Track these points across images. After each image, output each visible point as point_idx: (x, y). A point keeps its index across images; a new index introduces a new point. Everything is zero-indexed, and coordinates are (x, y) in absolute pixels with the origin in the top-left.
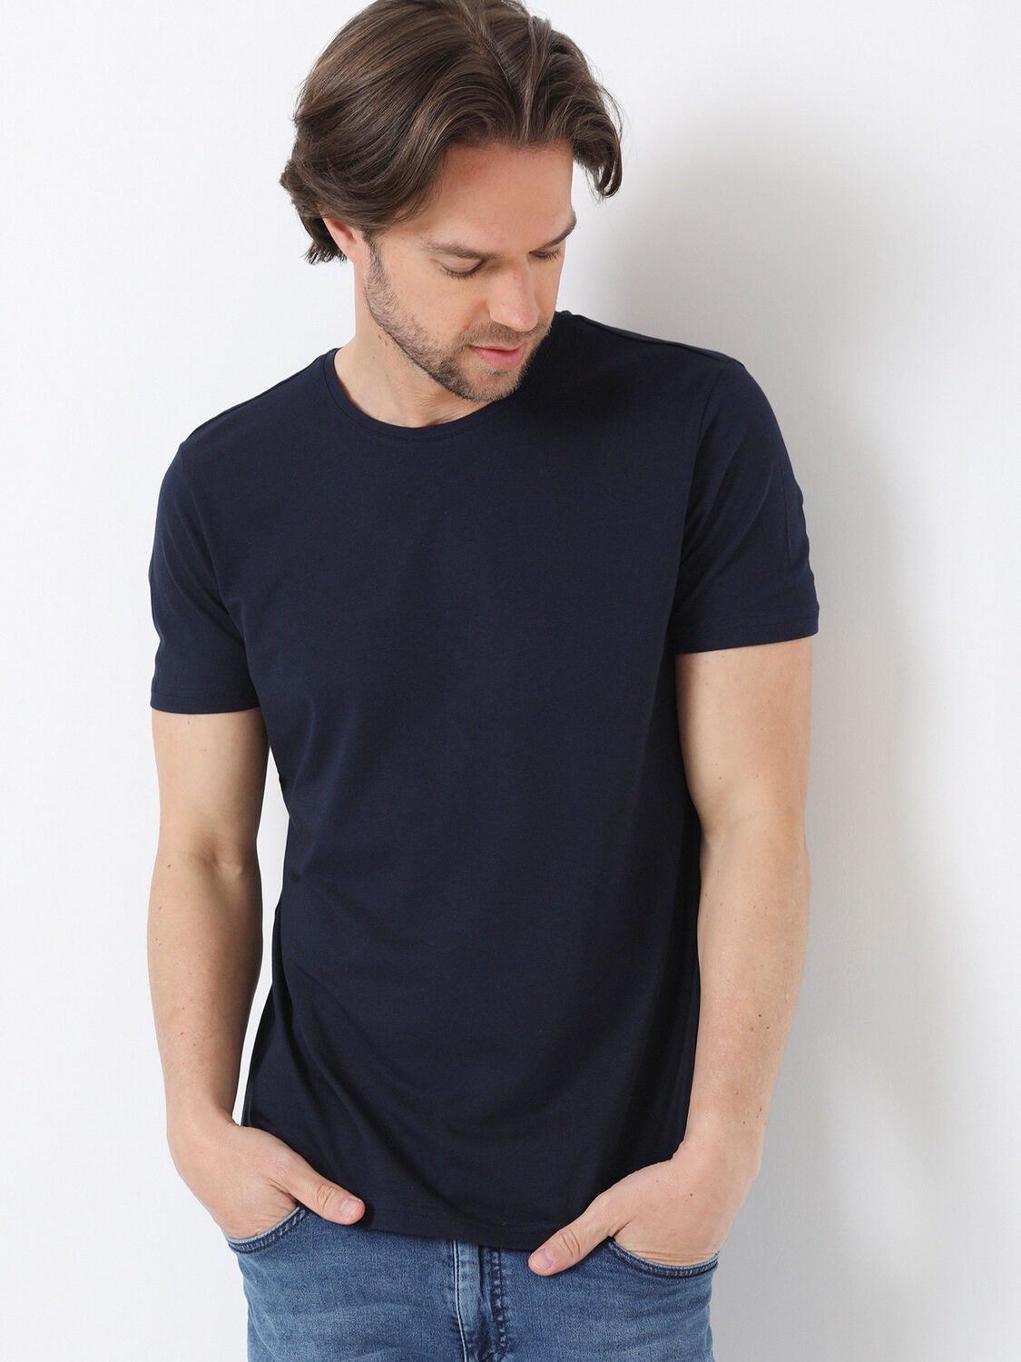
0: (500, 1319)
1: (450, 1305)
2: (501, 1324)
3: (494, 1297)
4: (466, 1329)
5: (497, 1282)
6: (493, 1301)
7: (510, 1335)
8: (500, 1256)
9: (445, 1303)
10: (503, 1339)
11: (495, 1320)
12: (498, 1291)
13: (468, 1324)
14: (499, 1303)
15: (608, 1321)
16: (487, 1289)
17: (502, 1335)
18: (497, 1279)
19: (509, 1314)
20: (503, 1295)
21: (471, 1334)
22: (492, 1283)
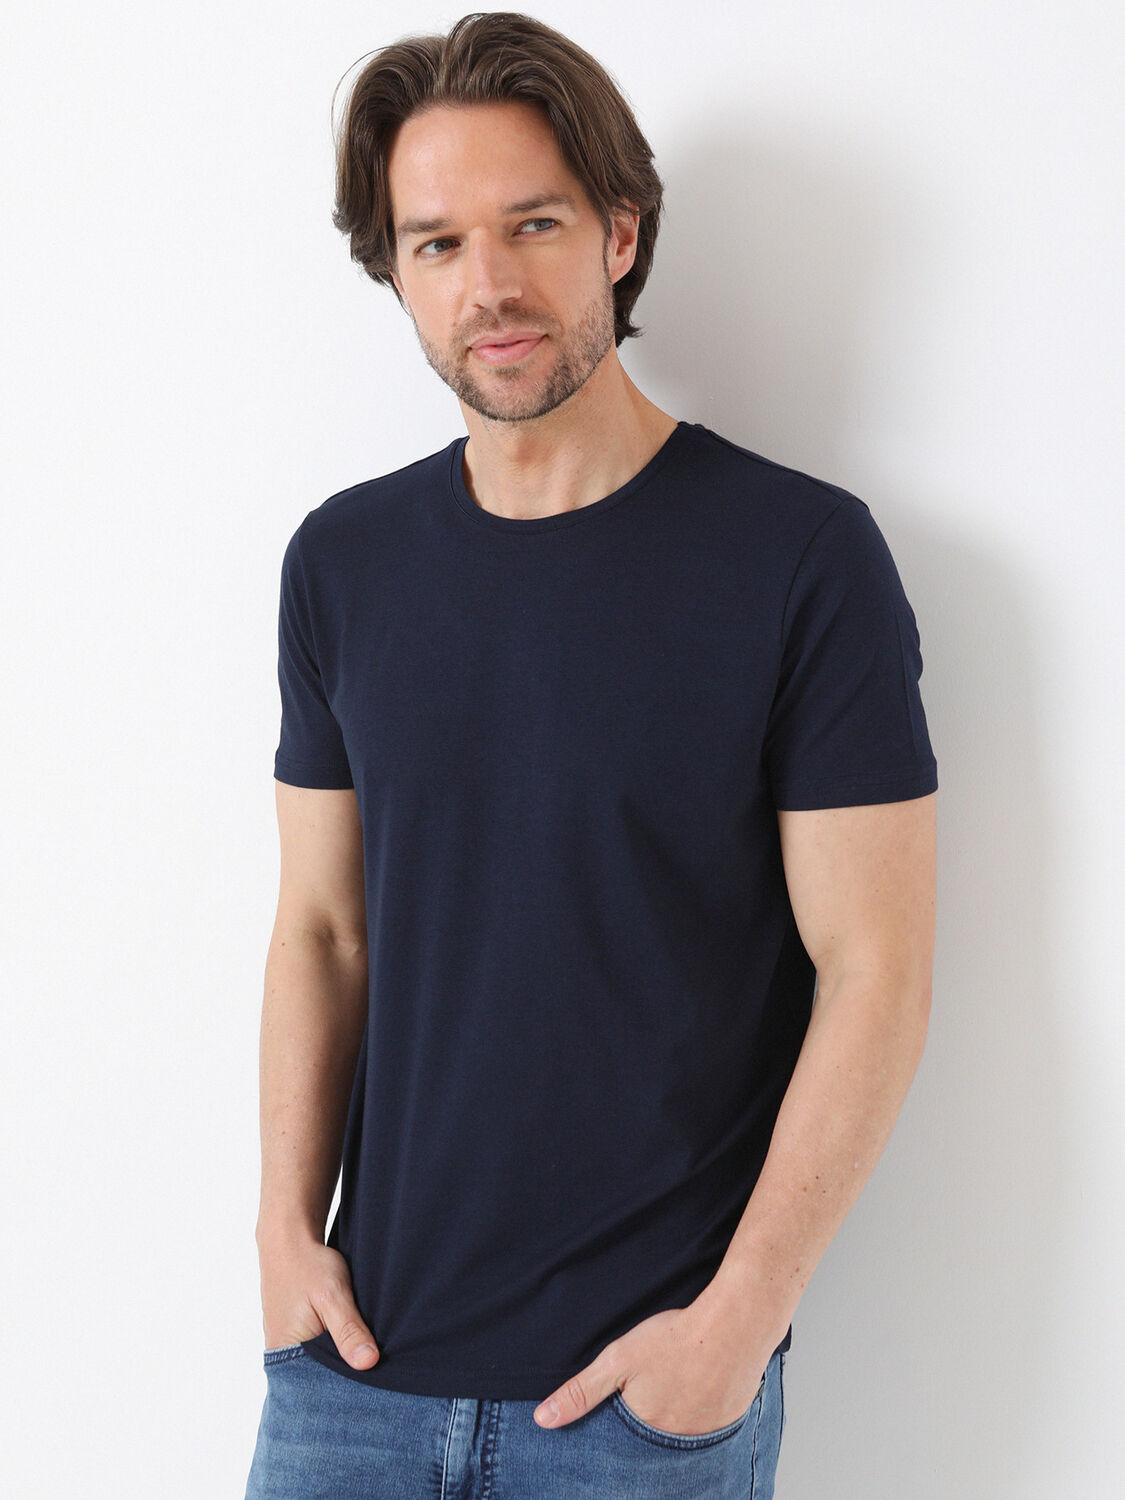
0: (488, 1473)
1: (438, 1451)
2: (487, 1478)
3: (485, 1451)
4: (450, 1479)
5: (491, 1437)
6: (483, 1456)
7: (496, 1490)
8: (500, 1408)
9: (434, 1448)
10: (487, 1493)
11: (482, 1473)
12: (490, 1446)
13: (452, 1475)
14: (489, 1459)
15: (597, 1486)
16: (480, 1442)
17: (486, 1489)
18: (492, 1432)
19: (497, 1470)
20: (494, 1451)
21: (453, 1485)
22: (486, 1436)
